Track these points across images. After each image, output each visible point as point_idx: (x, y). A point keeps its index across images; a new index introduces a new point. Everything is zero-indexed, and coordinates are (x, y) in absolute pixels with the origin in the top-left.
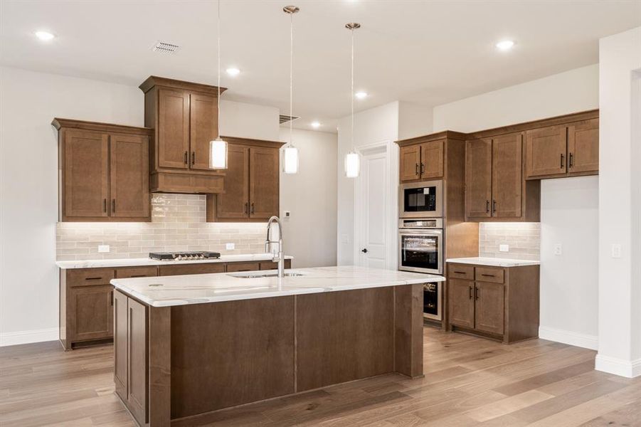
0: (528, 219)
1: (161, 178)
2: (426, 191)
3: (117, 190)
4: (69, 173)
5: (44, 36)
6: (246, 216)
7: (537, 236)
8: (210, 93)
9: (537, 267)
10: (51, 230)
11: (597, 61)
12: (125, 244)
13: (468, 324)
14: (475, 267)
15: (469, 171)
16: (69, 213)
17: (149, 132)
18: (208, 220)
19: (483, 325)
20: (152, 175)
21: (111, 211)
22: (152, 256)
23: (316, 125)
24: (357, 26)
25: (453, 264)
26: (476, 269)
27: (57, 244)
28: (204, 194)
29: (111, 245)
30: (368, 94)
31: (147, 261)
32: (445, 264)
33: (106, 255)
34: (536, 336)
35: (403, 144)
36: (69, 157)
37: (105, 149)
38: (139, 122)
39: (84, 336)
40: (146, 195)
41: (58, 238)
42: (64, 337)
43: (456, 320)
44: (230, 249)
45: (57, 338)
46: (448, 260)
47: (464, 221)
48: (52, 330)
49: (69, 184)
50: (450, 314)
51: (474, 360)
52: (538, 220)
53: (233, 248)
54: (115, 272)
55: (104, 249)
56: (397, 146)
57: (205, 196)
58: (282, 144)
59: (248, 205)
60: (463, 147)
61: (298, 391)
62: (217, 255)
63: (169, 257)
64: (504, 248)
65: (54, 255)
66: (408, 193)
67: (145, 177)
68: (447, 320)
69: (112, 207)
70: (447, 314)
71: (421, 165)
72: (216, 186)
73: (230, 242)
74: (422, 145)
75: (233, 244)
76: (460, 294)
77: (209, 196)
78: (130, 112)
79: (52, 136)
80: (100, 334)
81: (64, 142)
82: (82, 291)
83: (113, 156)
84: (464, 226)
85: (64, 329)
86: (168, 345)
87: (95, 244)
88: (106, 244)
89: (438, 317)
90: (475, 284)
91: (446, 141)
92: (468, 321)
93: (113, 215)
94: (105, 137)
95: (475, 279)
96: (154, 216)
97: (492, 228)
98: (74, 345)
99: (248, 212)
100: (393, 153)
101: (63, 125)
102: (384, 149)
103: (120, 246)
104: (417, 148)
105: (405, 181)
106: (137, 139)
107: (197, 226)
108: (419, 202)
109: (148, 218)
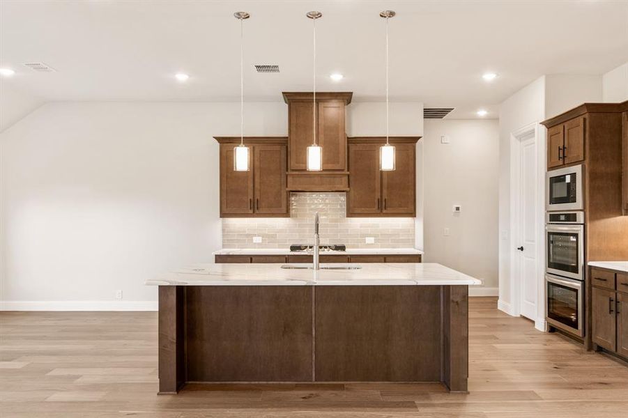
2: (568, 179)
3: (260, 190)
5: (182, 77)
6: (379, 212)
10: (217, 225)
12: (274, 236)
13: (610, 345)
14: (616, 273)
16: (224, 210)
19: (624, 348)
21: (255, 209)
22: (291, 246)
23: (482, 113)
24: (392, 14)
25: (596, 268)
26: (617, 275)
27: (223, 235)
28: (343, 191)
29: (263, 237)
30: (498, 75)
32: (587, 269)
33: (259, 245)
35: (551, 124)
40: (285, 194)
41: (223, 230)
43: (599, 339)
44: (369, 242)
46: (590, 263)
47: (622, 215)
50: (593, 331)
51: (568, 388)
53: (373, 242)
54: (251, 259)
55: (257, 240)
56: (543, 128)
57: (345, 193)
58: (418, 139)
59: (380, 201)
60: (620, 121)
61: (316, 381)
62: (343, 248)
65: (220, 244)
66: (554, 182)
67: (283, 179)
68: (590, 337)
69: (256, 206)
70: (590, 329)
71: (564, 148)
72: (341, 184)
73: (370, 236)
74: (566, 124)
75: (372, 239)
76: (600, 302)
81: (221, 154)
84: (620, 223)
87: (250, 236)
88: (259, 236)
89: (579, 333)
90: (616, 294)
91: (587, 116)
92: (610, 342)
93: (257, 212)
95: (616, 289)
96: (292, 212)
99: (380, 208)
100: (541, 133)
101: (220, 142)
102: (531, 133)
103: (270, 237)
104: (561, 127)
105: (550, 168)
106: (278, 148)
107: (336, 221)
108: (561, 191)
109: (287, 214)
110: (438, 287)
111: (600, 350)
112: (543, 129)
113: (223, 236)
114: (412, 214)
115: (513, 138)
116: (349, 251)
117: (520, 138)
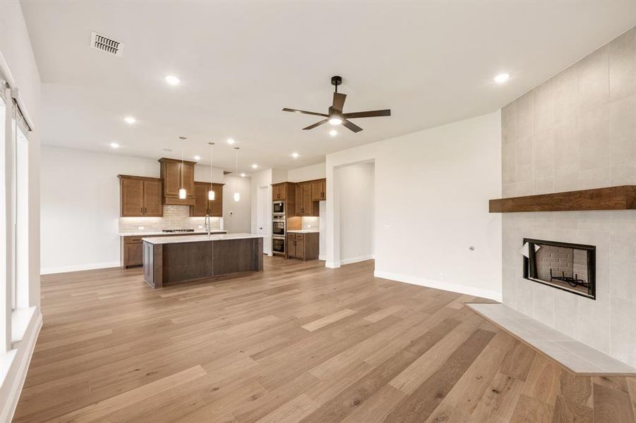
0: (314, 215)
1: (167, 199)
2: (280, 205)
3: (147, 204)
4: (125, 197)
7: (318, 222)
8: (190, 164)
9: (318, 233)
10: (117, 221)
11: (325, 161)
12: (151, 226)
13: (294, 255)
14: (295, 233)
15: (296, 197)
16: (125, 213)
17: (162, 180)
18: (190, 216)
19: (299, 255)
20: (163, 198)
21: (144, 213)
22: (163, 231)
23: (243, 175)
25: (290, 233)
29: (145, 227)
31: (162, 233)
32: (286, 233)
33: (143, 231)
34: (318, 258)
35: (274, 186)
36: (125, 191)
37: (142, 187)
38: (158, 176)
39: (132, 263)
40: (160, 206)
41: (120, 224)
42: (123, 265)
43: (290, 254)
44: (199, 228)
45: (119, 266)
46: (288, 232)
47: (295, 216)
48: (118, 262)
49: (125, 201)
52: (318, 215)
53: (202, 228)
55: (143, 228)
57: (188, 206)
58: (223, 185)
59: (208, 210)
60: (294, 188)
61: (214, 275)
62: (193, 231)
63: (171, 231)
64: (309, 226)
65: (118, 230)
66: (275, 205)
67: (160, 199)
68: (287, 254)
69: (145, 211)
70: (287, 252)
71: (279, 194)
72: (193, 202)
73: (200, 225)
74: (280, 187)
76: (291, 243)
77: (190, 206)
78: (153, 171)
79: (117, 181)
80: (139, 263)
81: (123, 184)
82: (131, 245)
83: (145, 190)
84: (295, 218)
85: (123, 262)
86: (161, 257)
87: (137, 226)
89: (284, 253)
90: (295, 240)
91: (287, 185)
94: (142, 182)
95: (295, 238)
96: (164, 214)
97: (306, 219)
98: (127, 267)
99: (208, 213)
100: (270, 189)
101: (122, 177)
102: (267, 187)
103: (149, 227)
104: (278, 187)
105: (274, 200)
106: (157, 183)
107: (185, 218)
108: (278, 209)
109: (162, 215)
110: (253, 239)
111: (290, 258)
112: (271, 187)
113: (120, 226)
114: (220, 215)
115: (258, 189)
116: (195, 232)
117: (261, 188)
